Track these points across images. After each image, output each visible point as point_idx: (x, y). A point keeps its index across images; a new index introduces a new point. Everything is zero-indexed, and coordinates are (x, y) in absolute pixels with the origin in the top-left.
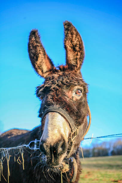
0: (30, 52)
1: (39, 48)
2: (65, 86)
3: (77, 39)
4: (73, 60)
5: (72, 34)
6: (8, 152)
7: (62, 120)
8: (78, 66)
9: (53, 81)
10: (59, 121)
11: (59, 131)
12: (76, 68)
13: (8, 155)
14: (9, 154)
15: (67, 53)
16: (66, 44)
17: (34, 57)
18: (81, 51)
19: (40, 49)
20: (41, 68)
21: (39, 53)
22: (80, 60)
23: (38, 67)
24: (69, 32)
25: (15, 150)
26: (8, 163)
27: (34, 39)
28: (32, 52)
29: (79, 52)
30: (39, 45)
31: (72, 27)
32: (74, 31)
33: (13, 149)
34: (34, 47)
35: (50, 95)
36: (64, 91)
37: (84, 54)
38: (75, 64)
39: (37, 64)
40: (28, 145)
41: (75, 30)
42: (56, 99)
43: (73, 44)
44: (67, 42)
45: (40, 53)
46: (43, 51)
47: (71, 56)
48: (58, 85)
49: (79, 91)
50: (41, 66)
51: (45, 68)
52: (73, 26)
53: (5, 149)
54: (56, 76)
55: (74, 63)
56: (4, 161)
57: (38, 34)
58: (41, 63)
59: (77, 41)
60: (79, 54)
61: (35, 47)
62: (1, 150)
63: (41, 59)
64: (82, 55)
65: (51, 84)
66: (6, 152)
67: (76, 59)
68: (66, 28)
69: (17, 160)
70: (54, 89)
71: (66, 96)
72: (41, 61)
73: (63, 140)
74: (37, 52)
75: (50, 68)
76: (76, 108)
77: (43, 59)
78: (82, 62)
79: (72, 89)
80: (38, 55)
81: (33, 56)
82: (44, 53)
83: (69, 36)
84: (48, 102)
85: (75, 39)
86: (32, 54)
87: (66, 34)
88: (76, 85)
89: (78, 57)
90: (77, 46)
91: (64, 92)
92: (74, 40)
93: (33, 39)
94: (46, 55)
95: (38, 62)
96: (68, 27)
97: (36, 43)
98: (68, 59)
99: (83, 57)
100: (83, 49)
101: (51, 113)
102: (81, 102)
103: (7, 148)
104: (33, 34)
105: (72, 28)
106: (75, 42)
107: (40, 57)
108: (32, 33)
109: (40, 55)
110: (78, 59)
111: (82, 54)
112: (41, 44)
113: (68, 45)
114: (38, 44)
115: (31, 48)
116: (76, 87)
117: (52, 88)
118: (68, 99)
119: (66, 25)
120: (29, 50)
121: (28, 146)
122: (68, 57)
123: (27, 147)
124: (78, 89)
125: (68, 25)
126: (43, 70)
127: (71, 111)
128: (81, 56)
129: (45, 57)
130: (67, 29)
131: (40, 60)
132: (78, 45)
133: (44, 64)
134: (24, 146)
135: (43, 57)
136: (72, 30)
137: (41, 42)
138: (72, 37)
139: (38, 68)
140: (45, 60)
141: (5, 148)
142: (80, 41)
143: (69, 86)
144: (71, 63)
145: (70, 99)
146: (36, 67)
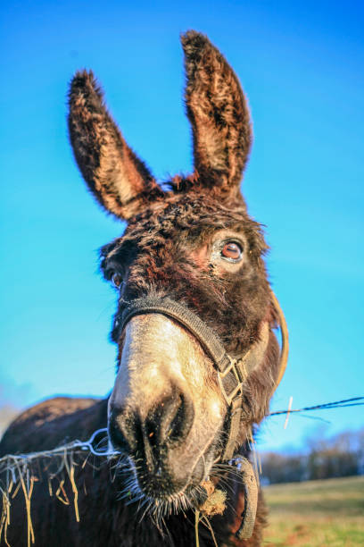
0: (76, 142)
1: (100, 128)
2: (185, 233)
3: (227, 88)
4: (215, 153)
5: (210, 71)
6: (28, 467)
7: (176, 336)
8: (233, 172)
9: (149, 223)
10: (162, 338)
11: (164, 371)
12: (224, 177)
13: (28, 476)
14: (30, 476)
15: (197, 131)
16: (192, 104)
17: (88, 159)
18: (241, 124)
19: (104, 129)
20: (111, 189)
21: (102, 143)
22: (238, 155)
23: (105, 186)
24: (199, 66)
25: (48, 459)
26: (28, 503)
27: (84, 101)
28: (81, 142)
29: (235, 127)
30: (99, 116)
31: (209, 48)
32: (216, 63)
33: (41, 458)
34: (86, 124)
35: (137, 264)
36: (183, 248)
37: (249, 132)
38: (221, 165)
39: (98, 178)
40: (88, 443)
41: (220, 59)
42: (154, 273)
43: (213, 104)
44: (195, 96)
45: (105, 143)
46: (112, 136)
47: (209, 140)
48: (161, 233)
49: (234, 247)
50: (112, 184)
51: (125, 189)
52: (210, 45)
53: (19, 457)
54: (158, 207)
55: (218, 165)
56: (14, 496)
57: (94, 86)
58: (112, 174)
59: (226, 92)
60: (234, 133)
61: (89, 126)
62: (6, 461)
63: (109, 160)
64: (243, 138)
65: (140, 231)
66: (21, 467)
67: (226, 150)
68: (190, 52)
69: (58, 493)
70: (149, 244)
71: (188, 262)
72: (109, 167)
73: (178, 397)
74: (95, 141)
75: (142, 187)
76: (223, 299)
77: (115, 159)
78: (245, 161)
79: (208, 241)
80: (99, 147)
81: (84, 154)
82: (117, 142)
83: (199, 77)
84: (132, 287)
85: (218, 87)
86: (81, 149)
87: (191, 72)
88: (219, 228)
89: (232, 143)
90: (228, 110)
91: (183, 252)
92: (217, 91)
93: (81, 100)
94: (124, 147)
95: (102, 173)
96: (197, 50)
97: (89, 113)
98: (198, 150)
99: (248, 144)
100: (245, 118)
101: (138, 317)
102: (243, 281)
103: (22, 455)
104: (77, 86)
105: (209, 53)
106: (220, 96)
107: (107, 154)
108: (75, 83)
109: (104, 148)
110: (230, 151)
111: (243, 133)
112: (107, 114)
113: (198, 105)
114: (95, 115)
115: (78, 130)
116: (222, 235)
117: (143, 242)
118: (195, 273)
119: (189, 43)
120: (73, 137)
121: (88, 446)
122: (200, 145)
123: (85, 448)
124: (229, 241)
125: (196, 45)
126: (119, 197)
127: (207, 309)
128: (239, 139)
129: (121, 155)
130: (193, 58)
131: (105, 164)
132: (229, 107)
133: (121, 175)
134: (76, 445)
135: (115, 153)
136: (209, 59)
137: (107, 108)
138: (211, 80)
139: (103, 189)
140: (123, 161)
141: (18, 455)
142: (237, 93)
143: (199, 232)
144: (209, 163)
145: (204, 272)
146: (98, 189)
